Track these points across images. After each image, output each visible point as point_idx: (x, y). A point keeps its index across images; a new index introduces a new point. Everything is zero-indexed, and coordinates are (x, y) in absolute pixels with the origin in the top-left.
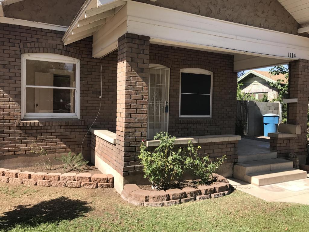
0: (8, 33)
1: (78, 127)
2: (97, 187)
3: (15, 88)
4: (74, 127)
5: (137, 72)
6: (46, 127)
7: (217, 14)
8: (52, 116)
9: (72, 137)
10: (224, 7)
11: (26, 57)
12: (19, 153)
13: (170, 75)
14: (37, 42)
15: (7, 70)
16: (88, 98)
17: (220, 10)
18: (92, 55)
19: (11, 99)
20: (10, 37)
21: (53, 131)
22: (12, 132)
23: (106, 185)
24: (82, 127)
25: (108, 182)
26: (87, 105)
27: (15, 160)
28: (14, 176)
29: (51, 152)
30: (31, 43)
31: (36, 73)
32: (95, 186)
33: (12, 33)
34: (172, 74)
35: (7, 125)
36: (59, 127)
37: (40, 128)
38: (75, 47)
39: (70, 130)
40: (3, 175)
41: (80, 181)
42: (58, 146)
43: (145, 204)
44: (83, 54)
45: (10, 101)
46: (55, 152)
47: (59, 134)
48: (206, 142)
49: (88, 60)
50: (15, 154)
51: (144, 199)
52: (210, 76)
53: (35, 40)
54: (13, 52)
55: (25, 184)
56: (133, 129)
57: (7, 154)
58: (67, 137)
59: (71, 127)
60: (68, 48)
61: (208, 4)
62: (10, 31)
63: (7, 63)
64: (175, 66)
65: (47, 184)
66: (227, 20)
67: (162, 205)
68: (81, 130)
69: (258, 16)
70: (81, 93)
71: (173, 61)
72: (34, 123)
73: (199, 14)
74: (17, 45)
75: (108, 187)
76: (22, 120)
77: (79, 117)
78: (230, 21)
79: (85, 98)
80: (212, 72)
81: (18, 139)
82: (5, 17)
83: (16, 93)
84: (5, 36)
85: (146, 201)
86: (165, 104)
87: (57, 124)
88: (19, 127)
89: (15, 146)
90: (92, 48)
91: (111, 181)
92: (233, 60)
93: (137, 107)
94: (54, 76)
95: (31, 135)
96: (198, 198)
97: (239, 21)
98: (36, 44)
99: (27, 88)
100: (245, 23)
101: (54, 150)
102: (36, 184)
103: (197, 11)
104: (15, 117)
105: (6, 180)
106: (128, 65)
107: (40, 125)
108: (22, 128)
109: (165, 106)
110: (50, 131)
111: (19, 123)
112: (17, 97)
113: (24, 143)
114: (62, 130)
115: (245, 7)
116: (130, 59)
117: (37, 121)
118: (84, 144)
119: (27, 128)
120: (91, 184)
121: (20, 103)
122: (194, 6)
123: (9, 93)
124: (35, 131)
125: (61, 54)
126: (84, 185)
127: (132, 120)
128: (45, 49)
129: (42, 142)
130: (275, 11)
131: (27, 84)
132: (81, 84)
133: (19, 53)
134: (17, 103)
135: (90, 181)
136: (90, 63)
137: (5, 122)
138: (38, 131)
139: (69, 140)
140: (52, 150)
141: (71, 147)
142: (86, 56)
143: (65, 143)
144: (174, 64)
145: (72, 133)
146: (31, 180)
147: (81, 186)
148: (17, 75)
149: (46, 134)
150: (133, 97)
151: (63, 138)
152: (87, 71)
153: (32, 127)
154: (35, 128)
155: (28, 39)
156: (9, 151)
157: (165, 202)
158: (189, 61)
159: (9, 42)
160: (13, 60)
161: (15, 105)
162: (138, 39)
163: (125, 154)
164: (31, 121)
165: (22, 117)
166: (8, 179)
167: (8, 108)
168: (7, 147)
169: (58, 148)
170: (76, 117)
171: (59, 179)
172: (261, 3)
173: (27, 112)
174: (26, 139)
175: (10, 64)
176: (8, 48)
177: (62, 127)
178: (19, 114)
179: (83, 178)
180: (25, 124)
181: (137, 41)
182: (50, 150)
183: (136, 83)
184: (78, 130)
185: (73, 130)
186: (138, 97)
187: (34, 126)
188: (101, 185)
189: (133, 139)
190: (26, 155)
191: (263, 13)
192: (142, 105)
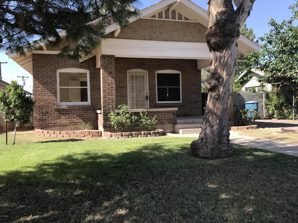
0: (49, 59)
1: (89, 110)
2: (93, 136)
3: (54, 88)
4: (87, 110)
5: (108, 74)
6: (71, 110)
7: (157, 38)
8: (74, 104)
9: (86, 116)
10: (161, 33)
11: (59, 71)
12: (57, 124)
13: (149, 76)
14: (64, 62)
15: (49, 79)
16: (95, 93)
17: (158, 36)
18: (96, 67)
19: (52, 94)
20: (51, 61)
21: (75, 112)
22: (53, 113)
23: (97, 135)
24: (91, 110)
25: (99, 134)
26: (94, 97)
27: (54, 128)
28: (53, 133)
29: (74, 124)
30: (61, 63)
31: (69, 81)
32: (92, 136)
33: (51, 59)
34: (149, 75)
35: (50, 109)
36: (78, 110)
37: (67, 110)
38: (86, 63)
39: (85, 112)
40: (48, 133)
41: (84, 133)
42: (78, 121)
43: (110, 138)
44: (90, 66)
45: (51, 96)
46: (76, 125)
47: (78, 114)
48: (153, 111)
49: (94, 70)
50: (54, 125)
51: (110, 136)
52: (179, 74)
53: (64, 61)
54: (52, 69)
55: (58, 136)
56: (108, 104)
57: (51, 125)
58: (83, 116)
59: (85, 110)
60: (82, 64)
61: (150, 33)
62: (50, 58)
63: (49, 75)
64: (152, 69)
65: (68, 136)
66: (164, 40)
67: (119, 138)
68: (92, 112)
69: (186, 35)
70: (90, 90)
71: (150, 66)
72: (64, 108)
73: (144, 40)
74: (54, 65)
75: (99, 136)
76: (58, 106)
77: (90, 104)
78: (166, 41)
79: (93, 93)
80: (180, 71)
81: (56, 117)
82: (48, 50)
83: (54, 91)
84: (48, 61)
85: (111, 137)
86: (146, 94)
87: (77, 108)
88: (56, 110)
89: (54, 121)
90: (96, 63)
91: (100, 133)
92: (197, 62)
93: (109, 92)
94: (81, 83)
95: (63, 114)
96: (139, 136)
97: (172, 40)
98: (64, 63)
99: (60, 88)
100: (177, 41)
101: (75, 123)
102: (63, 137)
103: (143, 38)
104: (54, 104)
105: (49, 135)
106: (103, 71)
107: (68, 109)
108: (58, 111)
109: (146, 96)
110: (73, 112)
111: (56, 108)
112: (55, 93)
113: (59, 119)
114: (80, 112)
115: (176, 31)
116: (104, 68)
117: (66, 107)
118: (93, 120)
119: (60, 111)
120: (90, 135)
121: (56, 96)
122: (141, 36)
123: (50, 91)
124: (65, 112)
125: (78, 68)
126: (86, 135)
127: (107, 99)
128: (69, 66)
129: (69, 118)
130: (199, 31)
131: (60, 86)
132: (90, 84)
133: (55, 69)
134: (55, 97)
135: (89, 133)
136: (95, 72)
137: (49, 107)
138: (67, 112)
139: (85, 118)
140: (74, 123)
141: (86, 121)
142: (93, 68)
143: (82, 119)
144: (151, 68)
145: (86, 114)
146: (61, 135)
147: (85, 136)
148: (55, 81)
149: (71, 114)
150: (107, 87)
151: (81, 116)
152: (94, 76)
153: (63, 110)
154: (65, 111)
155: (60, 61)
156: (51, 123)
157: (120, 137)
158: (162, 66)
159: (50, 64)
160: (52, 73)
161: (53, 98)
162: (108, 57)
163: (103, 117)
164: (63, 107)
165: (58, 105)
166: (50, 135)
167: (50, 99)
168: (50, 121)
169: (78, 122)
170: (88, 104)
171: (74, 133)
172: (188, 27)
173: (60, 102)
174: (60, 117)
175: (50, 76)
176: (49, 67)
177: (80, 110)
178: (56, 103)
179: (86, 132)
180: (59, 108)
181: (108, 58)
182: (73, 123)
183: (108, 80)
184: (89, 112)
185: (86, 112)
186: (109, 87)
187: (64, 109)
188: (95, 135)
189: (108, 109)
190: (60, 126)
191: (190, 33)
192: (112, 91)
